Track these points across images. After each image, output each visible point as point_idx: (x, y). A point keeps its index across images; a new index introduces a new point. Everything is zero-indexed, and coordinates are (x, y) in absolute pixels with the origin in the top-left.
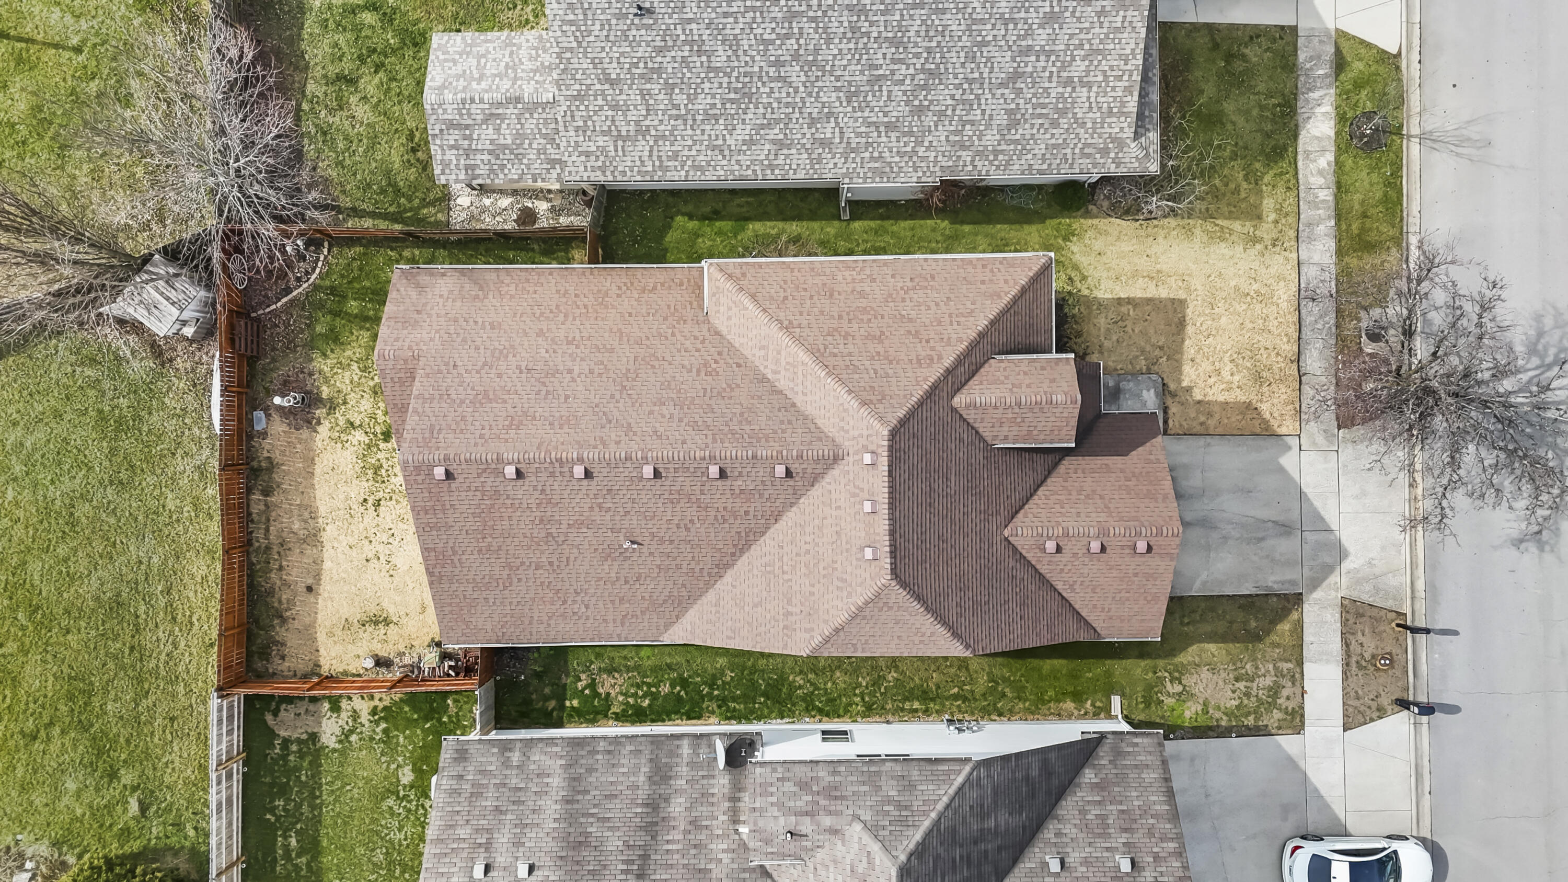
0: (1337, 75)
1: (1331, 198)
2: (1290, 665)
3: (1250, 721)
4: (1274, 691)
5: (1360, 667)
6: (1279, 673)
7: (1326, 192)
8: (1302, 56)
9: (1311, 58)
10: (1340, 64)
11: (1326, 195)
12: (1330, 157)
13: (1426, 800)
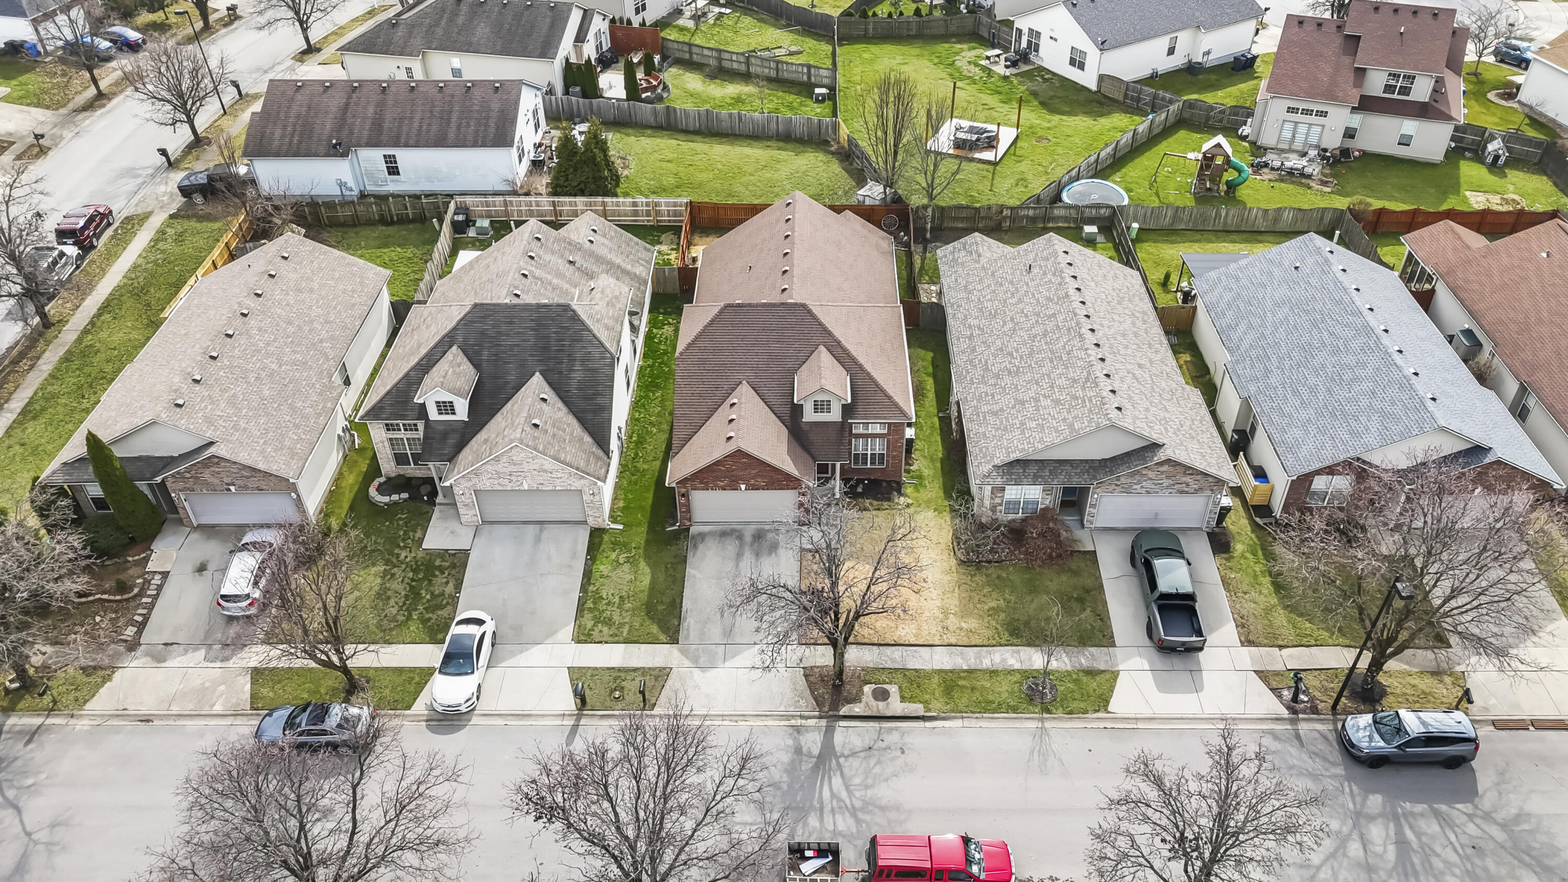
0: (1083, 671)
1: (984, 666)
2: (625, 634)
3: (589, 604)
4: (609, 622)
5: (615, 679)
6: (622, 625)
7: (989, 664)
8: (1093, 650)
9: (1092, 655)
10: (1091, 673)
11: (986, 663)
12: (1017, 666)
13: (500, 722)
